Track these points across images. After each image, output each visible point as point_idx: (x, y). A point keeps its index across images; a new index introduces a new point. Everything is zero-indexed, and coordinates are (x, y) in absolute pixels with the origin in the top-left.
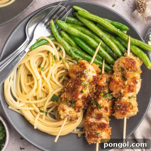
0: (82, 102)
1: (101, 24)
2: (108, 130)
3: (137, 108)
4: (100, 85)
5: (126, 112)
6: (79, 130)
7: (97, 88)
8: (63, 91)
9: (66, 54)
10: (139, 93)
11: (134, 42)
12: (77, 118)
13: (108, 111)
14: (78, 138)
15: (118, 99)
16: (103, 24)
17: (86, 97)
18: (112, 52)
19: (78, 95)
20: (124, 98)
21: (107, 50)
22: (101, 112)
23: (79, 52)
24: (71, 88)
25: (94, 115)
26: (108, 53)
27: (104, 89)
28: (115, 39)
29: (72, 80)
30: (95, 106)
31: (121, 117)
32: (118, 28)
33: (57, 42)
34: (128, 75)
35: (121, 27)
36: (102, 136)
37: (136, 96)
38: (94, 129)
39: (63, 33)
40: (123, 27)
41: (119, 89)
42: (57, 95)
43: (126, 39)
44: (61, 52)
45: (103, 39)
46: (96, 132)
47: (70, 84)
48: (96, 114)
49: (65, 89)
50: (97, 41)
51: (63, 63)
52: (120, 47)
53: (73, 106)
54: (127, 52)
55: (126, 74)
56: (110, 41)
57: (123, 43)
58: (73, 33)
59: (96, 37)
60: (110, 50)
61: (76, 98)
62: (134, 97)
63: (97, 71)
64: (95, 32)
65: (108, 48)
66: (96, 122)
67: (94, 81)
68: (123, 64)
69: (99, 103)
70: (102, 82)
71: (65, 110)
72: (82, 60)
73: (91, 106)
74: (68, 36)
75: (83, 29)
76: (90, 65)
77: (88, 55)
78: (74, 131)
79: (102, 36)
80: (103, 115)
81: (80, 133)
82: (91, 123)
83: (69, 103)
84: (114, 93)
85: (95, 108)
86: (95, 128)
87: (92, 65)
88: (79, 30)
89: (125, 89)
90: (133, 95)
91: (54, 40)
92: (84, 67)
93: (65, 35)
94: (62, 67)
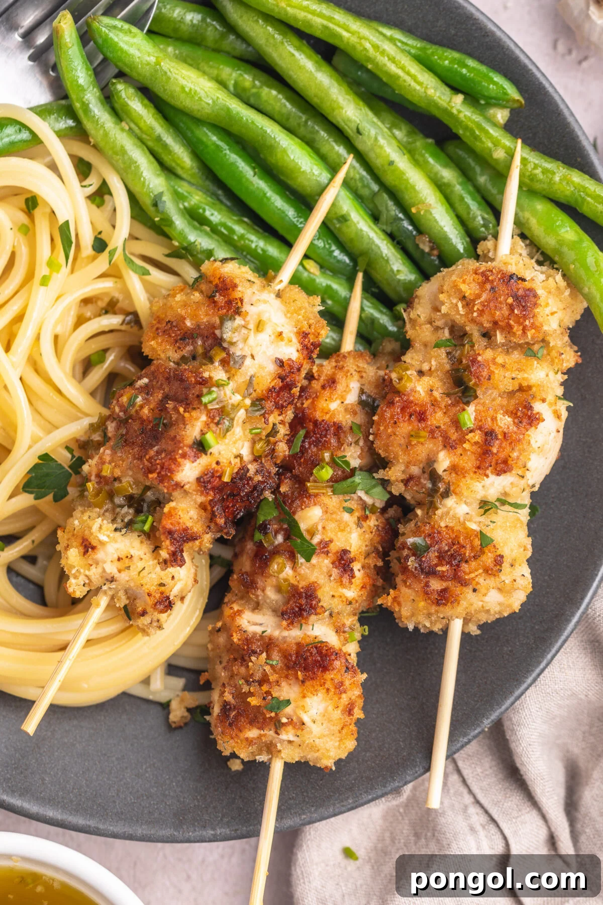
0: (203, 507)
1: (357, 56)
2: (340, 688)
3: (526, 571)
4: (318, 415)
5: (457, 589)
6: (179, 682)
7: (302, 433)
8: (97, 437)
9: (133, 217)
10: (547, 481)
11: (541, 176)
12: (166, 604)
13: (353, 577)
14: (171, 728)
15: (419, 512)
16: (369, 59)
17: (226, 479)
18: (410, 228)
19: (179, 465)
20: (450, 502)
21: (384, 217)
22: (313, 578)
23: (215, 216)
24: (142, 421)
25: (272, 595)
26: (384, 231)
27: (340, 444)
28: (434, 155)
29: (153, 376)
30: (280, 539)
31: (429, 615)
32: (455, 90)
33: (88, 143)
34: (485, 373)
35: (472, 80)
36: (306, 718)
37: (527, 501)
38: (258, 676)
39: (125, 93)
40: (485, 84)
41: (423, 450)
42: (64, 458)
43: (499, 154)
44: (108, 207)
45: (360, 146)
46: (268, 693)
47: (139, 400)
48: (279, 589)
49: (111, 427)
50: (323, 158)
51: (112, 273)
52: (457, 205)
53: (147, 527)
54: (496, 236)
55: (474, 361)
56: (402, 163)
57: (482, 179)
58: (183, 96)
59: (322, 133)
60: (401, 215)
61: (162, 479)
62: (516, 506)
63: (305, 335)
64: (315, 101)
65: (390, 203)
66: (276, 633)
67: (282, 389)
68: (460, 305)
69: (303, 526)
70: (331, 399)
71: (93, 548)
72: (225, 260)
73: (258, 536)
74: (153, 110)
75: (247, 79)
76: (268, 296)
77: (265, 238)
78: (146, 681)
79: (358, 132)
80: (319, 594)
81: (182, 701)
82: (248, 640)
83: (125, 509)
84: (395, 473)
85: (276, 552)
86: (267, 668)
87: (279, 295)
88: (222, 84)
89: (459, 451)
90: (506, 494)
91: (71, 128)
92: (229, 303)
93: (137, 105)
94: (106, 294)
